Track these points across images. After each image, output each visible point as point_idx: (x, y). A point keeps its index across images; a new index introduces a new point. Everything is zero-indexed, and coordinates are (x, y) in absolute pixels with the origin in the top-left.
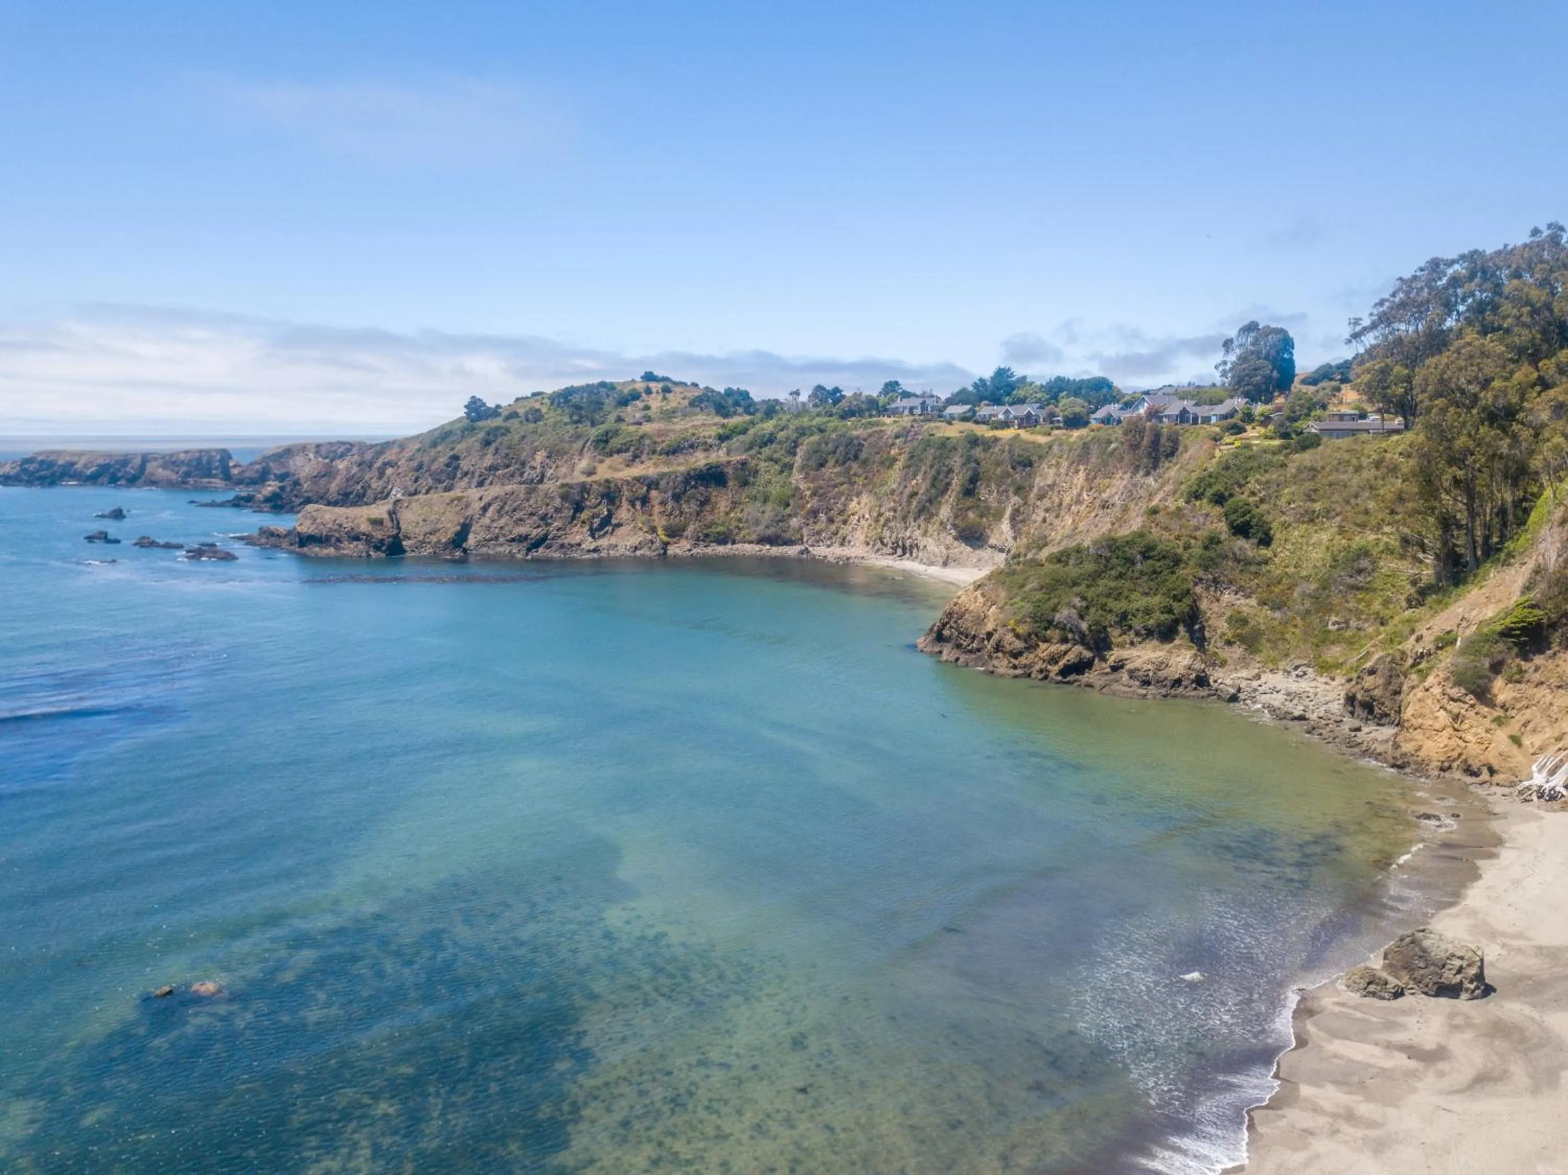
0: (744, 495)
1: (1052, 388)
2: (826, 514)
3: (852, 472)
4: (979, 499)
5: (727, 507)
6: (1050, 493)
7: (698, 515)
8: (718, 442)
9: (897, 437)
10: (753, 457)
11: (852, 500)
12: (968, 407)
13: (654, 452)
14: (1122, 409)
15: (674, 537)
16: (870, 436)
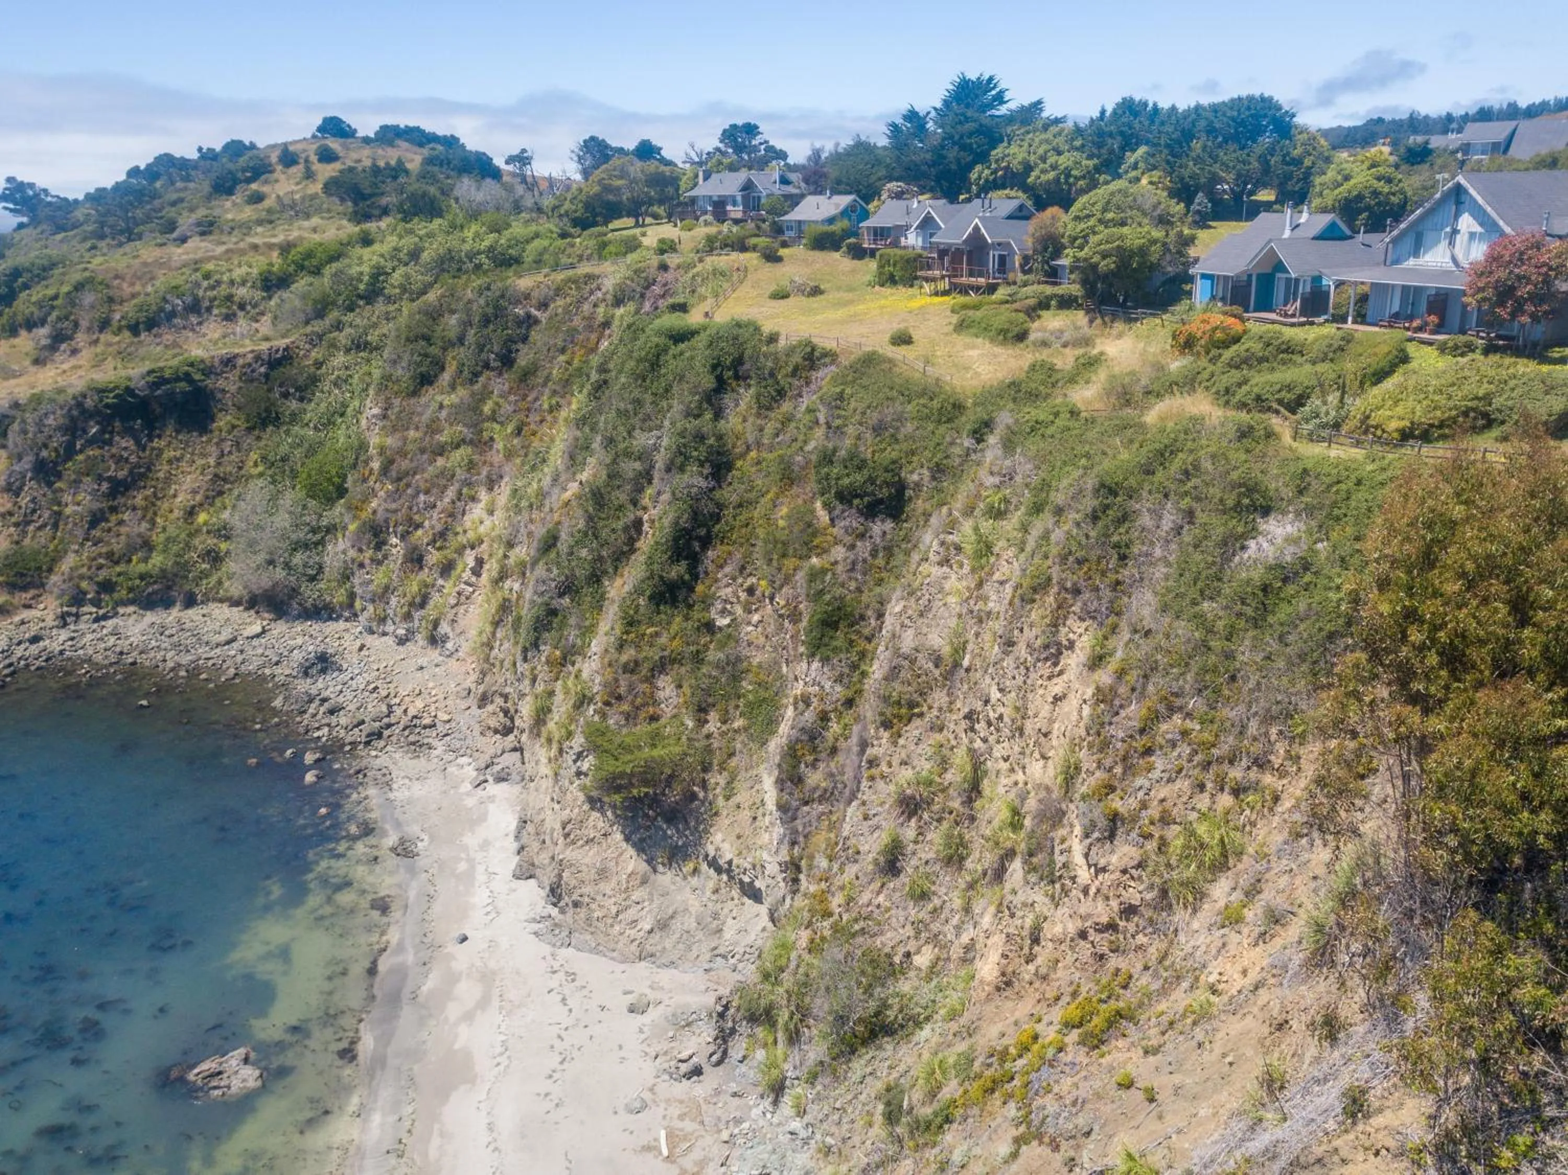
0: (254, 456)
1: (1101, 134)
2: (403, 538)
3: (487, 409)
4: (709, 627)
5: (194, 492)
6: (939, 697)
7: (94, 524)
8: (259, 294)
9: (618, 302)
10: (316, 340)
11: (474, 499)
12: (844, 200)
13: (104, 325)
14: (1329, 235)
15: (24, 588)
16: (558, 292)
